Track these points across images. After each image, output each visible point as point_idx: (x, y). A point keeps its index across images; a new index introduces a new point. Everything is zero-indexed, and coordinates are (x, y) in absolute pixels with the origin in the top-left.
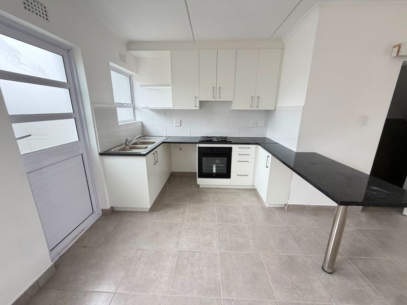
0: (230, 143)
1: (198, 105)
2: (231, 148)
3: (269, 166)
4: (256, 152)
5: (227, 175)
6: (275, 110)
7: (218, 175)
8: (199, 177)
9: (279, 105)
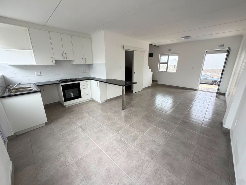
0: (78, 80)
1: (54, 62)
2: (79, 83)
3: (99, 86)
4: (90, 83)
5: (79, 96)
6: (93, 64)
7: (75, 98)
8: (65, 101)
9: (94, 62)
